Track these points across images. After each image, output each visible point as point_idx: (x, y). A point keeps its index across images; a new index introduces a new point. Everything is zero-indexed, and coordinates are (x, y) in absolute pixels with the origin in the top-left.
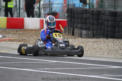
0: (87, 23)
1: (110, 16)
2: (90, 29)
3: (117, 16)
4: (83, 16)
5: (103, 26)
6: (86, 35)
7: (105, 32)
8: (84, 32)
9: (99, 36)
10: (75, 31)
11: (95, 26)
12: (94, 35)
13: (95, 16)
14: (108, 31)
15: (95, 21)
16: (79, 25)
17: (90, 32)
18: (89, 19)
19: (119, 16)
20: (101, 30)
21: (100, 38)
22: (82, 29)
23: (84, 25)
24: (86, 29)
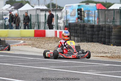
0: (78, 32)
1: (90, 28)
2: (79, 36)
3: (94, 28)
4: (75, 28)
5: (86, 35)
6: (77, 40)
7: (88, 38)
8: (76, 38)
9: (84, 41)
10: (71, 38)
11: (82, 34)
12: (81, 40)
13: (81, 28)
14: (89, 38)
15: (82, 31)
16: (73, 34)
17: (79, 39)
18: (78, 30)
19: (95, 28)
20: (85, 37)
21: (84, 42)
22: (75, 36)
23: (76, 34)
24: (77, 37)
